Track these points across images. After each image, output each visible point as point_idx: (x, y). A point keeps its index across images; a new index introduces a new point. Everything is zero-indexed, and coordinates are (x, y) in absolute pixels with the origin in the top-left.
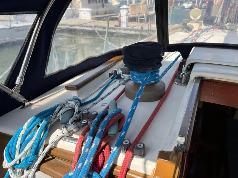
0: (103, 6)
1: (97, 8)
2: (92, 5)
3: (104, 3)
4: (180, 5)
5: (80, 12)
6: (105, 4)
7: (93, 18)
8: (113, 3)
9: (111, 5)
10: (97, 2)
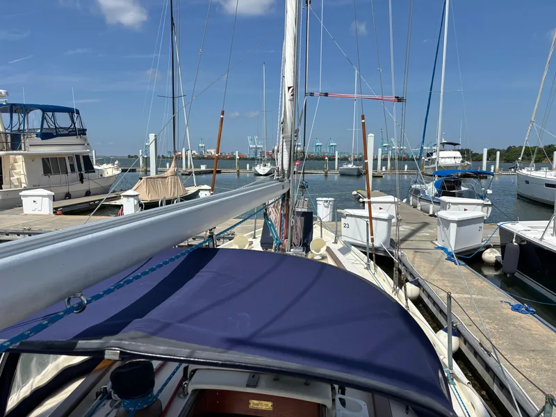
0: (82, 180)
1: (67, 183)
2: (55, 178)
3: (83, 172)
4: (251, 168)
5: (22, 198)
6: (85, 175)
7: (56, 211)
8: (105, 172)
9: (101, 175)
10: (67, 173)
